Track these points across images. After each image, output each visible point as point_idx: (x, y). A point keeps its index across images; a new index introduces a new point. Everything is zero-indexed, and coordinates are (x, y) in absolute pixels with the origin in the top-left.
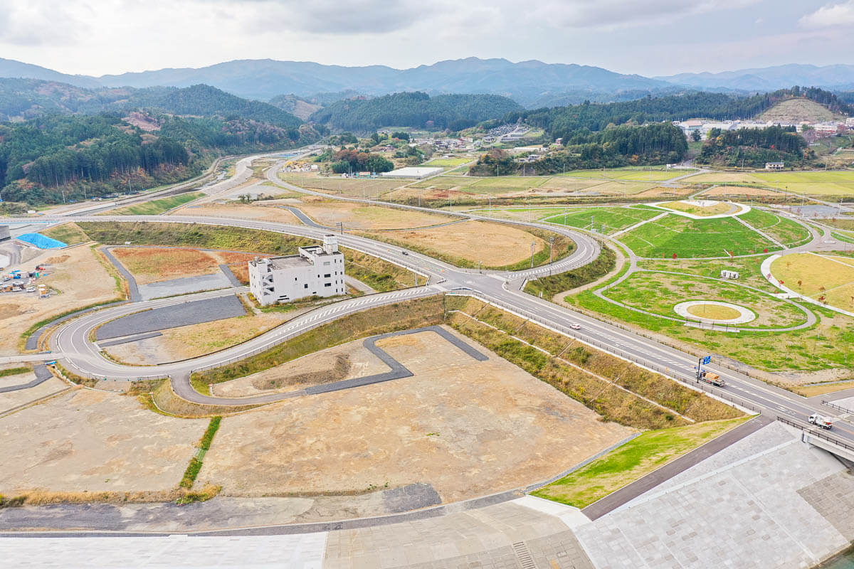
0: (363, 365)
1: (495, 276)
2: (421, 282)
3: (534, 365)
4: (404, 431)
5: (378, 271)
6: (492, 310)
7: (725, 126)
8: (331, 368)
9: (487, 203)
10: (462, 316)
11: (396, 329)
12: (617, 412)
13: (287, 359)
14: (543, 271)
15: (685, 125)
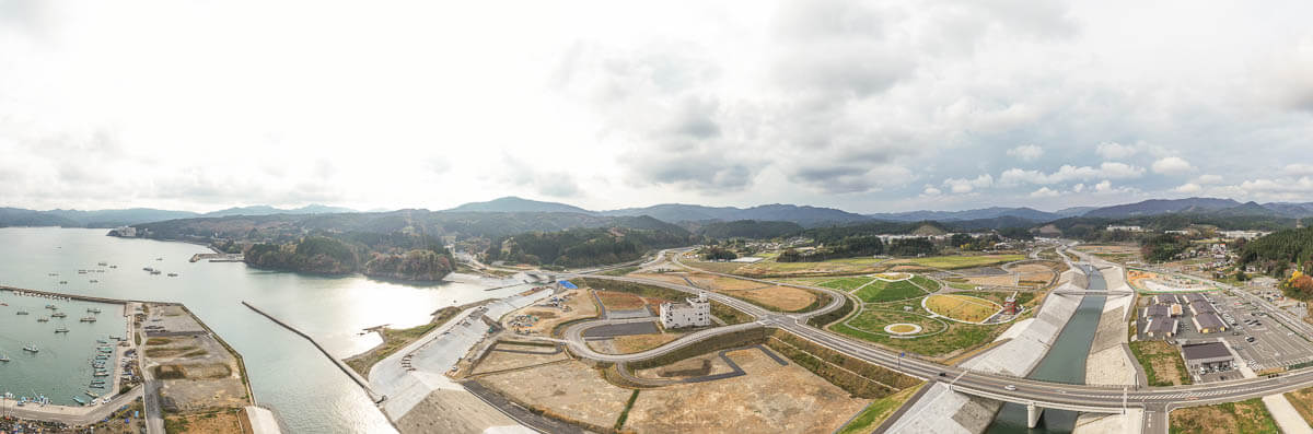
0: (719, 367)
1: (791, 316)
2: (751, 319)
3: (814, 367)
4: (740, 409)
5: (728, 313)
6: (791, 335)
7: (899, 237)
8: (700, 367)
9: (785, 276)
10: (774, 338)
11: (738, 346)
12: (860, 391)
13: (677, 360)
14: (817, 313)
15: (881, 237)
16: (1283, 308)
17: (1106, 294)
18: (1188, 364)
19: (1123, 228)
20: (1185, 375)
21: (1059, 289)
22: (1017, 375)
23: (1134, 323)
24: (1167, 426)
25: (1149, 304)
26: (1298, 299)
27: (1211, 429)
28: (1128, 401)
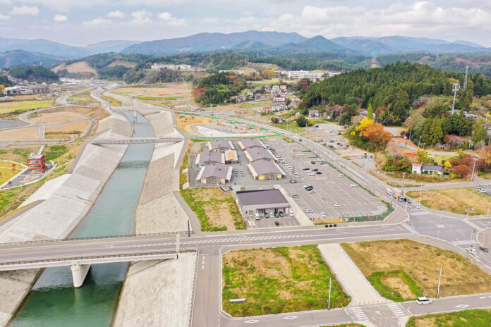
16: (347, 158)
17: (154, 141)
18: (243, 209)
19: (171, 67)
20: (239, 221)
21: (97, 139)
22: (55, 238)
23: (185, 171)
24: (221, 267)
25: (202, 150)
26: (366, 149)
27: (264, 270)
28: (181, 246)
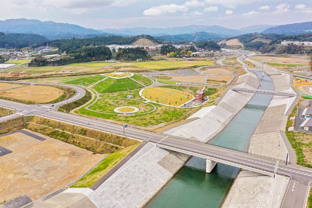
1: (45, 106)
2: (10, 112)
3: (65, 138)
6: (45, 120)
7: (123, 47)
10: (32, 124)
12: (98, 150)
14: (65, 102)
15: (110, 47)
17: (273, 94)
21: (236, 87)
22: (201, 141)
23: (293, 118)
24: (308, 195)
25: (309, 106)
28: (278, 169)
